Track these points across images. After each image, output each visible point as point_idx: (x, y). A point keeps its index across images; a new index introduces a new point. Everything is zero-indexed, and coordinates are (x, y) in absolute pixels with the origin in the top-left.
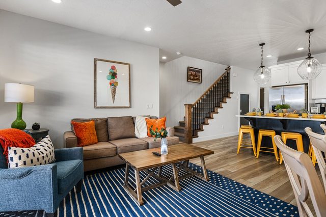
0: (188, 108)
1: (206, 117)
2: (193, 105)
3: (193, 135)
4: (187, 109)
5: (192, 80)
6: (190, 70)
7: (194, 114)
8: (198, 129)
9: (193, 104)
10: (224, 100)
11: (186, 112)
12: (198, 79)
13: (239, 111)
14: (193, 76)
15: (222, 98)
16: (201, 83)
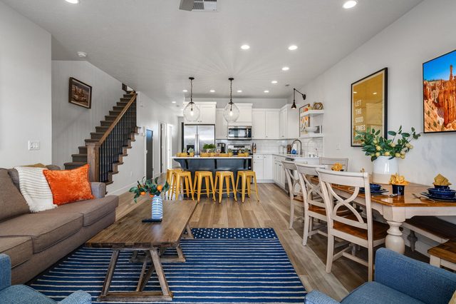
1: (113, 162)
5: (77, 101)
6: (74, 83)
10: (132, 137)
11: (89, 155)
12: (85, 101)
13: (146, 152)
14: (79, 94)
15: (129, 134)
16: (90, 108)
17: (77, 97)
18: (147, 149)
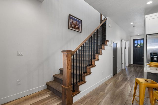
0: (67, 56)
1: (88, 65)
2: (74, 52)
3: (74, 91)
4: (65, 58)
6: (71, 18)
7: (75, 61)
8: (79, 82)
9: (73, 50)
10: (103, 47)
11: (64, 61)
12: (78, 28)
13: (112, 56)
14: (74, 25)
15: (101, 45)
16: (81, 32)
17: (73, 26)
18: (113, 55)
